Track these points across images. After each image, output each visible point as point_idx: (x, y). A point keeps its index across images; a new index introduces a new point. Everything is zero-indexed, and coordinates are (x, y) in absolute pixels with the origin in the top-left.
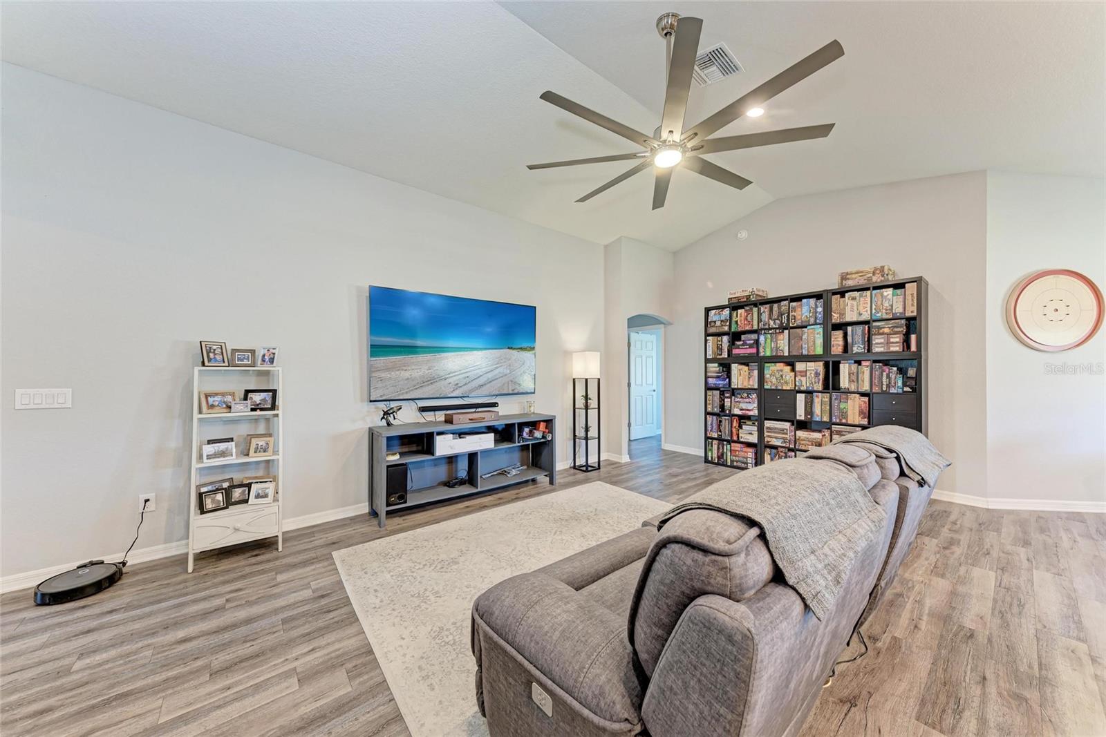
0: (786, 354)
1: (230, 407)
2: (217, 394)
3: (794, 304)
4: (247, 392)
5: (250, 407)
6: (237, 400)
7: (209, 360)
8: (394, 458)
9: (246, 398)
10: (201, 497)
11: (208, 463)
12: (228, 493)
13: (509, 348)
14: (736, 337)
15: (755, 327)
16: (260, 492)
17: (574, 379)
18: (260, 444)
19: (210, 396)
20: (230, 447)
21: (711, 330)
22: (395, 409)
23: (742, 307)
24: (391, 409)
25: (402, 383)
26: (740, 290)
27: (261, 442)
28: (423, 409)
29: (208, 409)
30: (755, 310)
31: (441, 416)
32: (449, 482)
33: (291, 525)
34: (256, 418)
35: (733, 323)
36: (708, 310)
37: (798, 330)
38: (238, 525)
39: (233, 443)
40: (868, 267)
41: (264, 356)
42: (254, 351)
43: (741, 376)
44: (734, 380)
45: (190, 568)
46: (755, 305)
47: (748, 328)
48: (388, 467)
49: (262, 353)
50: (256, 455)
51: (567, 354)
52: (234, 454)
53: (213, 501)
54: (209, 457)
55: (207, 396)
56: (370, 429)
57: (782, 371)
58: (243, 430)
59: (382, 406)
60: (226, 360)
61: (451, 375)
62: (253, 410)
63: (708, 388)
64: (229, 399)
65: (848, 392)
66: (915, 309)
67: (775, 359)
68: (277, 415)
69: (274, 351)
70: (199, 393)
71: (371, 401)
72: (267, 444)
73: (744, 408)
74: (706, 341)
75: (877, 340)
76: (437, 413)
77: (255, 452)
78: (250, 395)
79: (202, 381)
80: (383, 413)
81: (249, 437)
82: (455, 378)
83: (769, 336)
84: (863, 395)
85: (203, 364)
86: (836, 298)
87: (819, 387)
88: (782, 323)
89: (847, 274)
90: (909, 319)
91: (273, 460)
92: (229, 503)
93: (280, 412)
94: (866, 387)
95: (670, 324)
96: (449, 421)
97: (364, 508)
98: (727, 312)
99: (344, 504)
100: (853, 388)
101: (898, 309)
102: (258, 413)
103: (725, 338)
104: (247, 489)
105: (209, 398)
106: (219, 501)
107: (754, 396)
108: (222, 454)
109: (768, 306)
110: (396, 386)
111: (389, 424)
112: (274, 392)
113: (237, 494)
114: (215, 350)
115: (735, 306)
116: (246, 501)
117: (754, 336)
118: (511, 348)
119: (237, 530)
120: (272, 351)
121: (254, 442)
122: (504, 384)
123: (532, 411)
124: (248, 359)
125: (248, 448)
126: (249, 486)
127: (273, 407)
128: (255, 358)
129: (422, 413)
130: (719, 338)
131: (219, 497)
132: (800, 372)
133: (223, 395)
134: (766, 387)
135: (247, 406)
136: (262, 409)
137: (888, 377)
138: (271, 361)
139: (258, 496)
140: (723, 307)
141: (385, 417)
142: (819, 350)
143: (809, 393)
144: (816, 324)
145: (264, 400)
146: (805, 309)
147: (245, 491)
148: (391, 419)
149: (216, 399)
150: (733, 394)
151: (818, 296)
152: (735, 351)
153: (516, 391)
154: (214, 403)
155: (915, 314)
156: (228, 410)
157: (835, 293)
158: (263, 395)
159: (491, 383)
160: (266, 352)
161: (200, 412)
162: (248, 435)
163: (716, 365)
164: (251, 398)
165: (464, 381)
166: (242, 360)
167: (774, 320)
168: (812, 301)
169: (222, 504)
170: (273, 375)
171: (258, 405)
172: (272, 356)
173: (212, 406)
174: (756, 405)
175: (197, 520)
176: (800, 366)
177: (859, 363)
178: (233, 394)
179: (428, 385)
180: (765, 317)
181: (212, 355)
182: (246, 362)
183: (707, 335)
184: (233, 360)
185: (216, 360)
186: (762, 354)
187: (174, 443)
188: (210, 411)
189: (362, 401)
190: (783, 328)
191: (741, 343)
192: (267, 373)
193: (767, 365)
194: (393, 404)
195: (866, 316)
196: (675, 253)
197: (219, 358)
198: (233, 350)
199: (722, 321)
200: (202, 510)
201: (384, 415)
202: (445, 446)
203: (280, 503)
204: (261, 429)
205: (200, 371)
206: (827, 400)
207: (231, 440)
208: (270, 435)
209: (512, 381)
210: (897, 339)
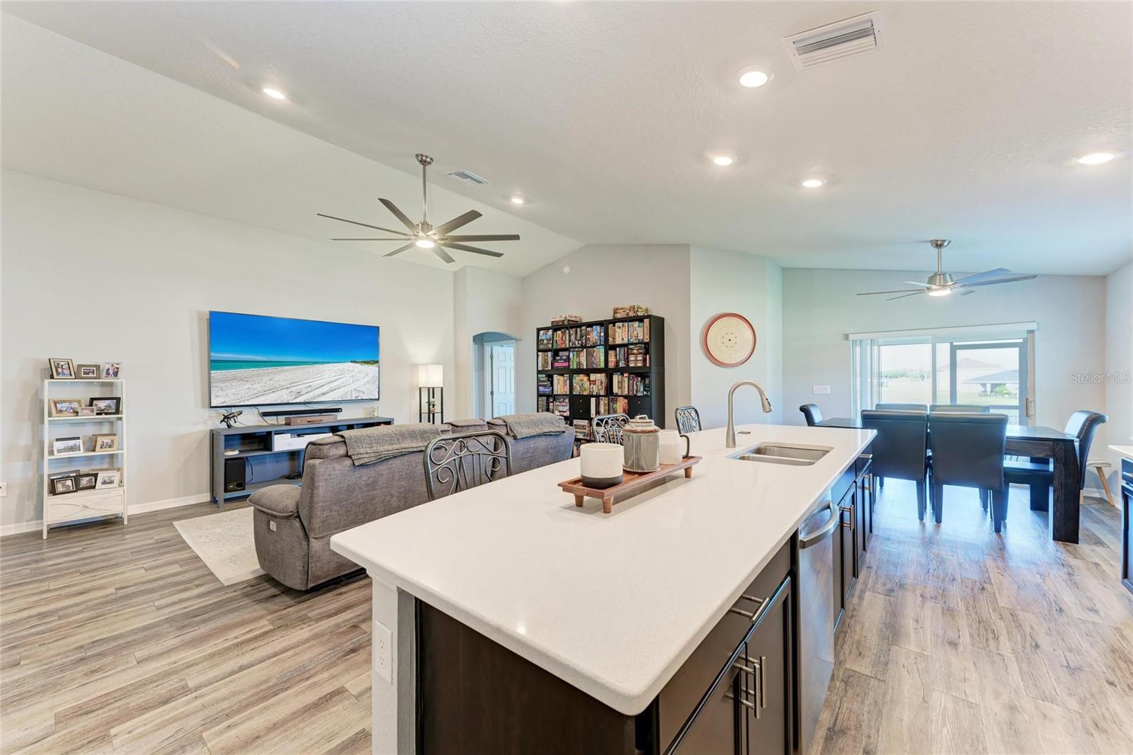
0: (585, 368)
1: (77, 412)
2: (64, 402)
3: (589, 329)
4: (92, 400)
5: (95, 412)
6: (83, 406)
7: (58, 374)
8: (234, 453)
9: (91, 405)
10: (52, 484)
11: (57, 455)
12: (77, 479)
13: (352, 362)
14: (556, 353)
15: (567, 346)
16: (106, 479)
17: (420, 388)
18: (106, 441)
19: (59, 403)
20: (78, 444)
21: (541, 347)
22: (236, 414)
23: (559, 329)
24: (231, 414)
25: (243, 392)
26: (560, 315)
27: (107, 440)
28: (265, 414)
29: (57, 413)
30: (567, 332)
31: (282, 419)
32: (290, 475)
33: (134, 510)
34: (101, 421)
35: (555, 341)
36: (539, 330)
37: (591, 349)
38: (88, 504)
39: (81, 441)
40: (627, 305)
41: (108, 370)
42: (99, 366)
43: (560, 385)
44: (555, 388)
45: (45, 536)
46: (567, 328)
47: (563, 346)
48: (226, 460)
49: (106, 368)
50: (102, 450)
51: (414, 366)
52: (82, 449)
53: (64, 485)
54: (59, 451)
55: (55, 403)
56: (211, 431)
57: (582, 380)
58: (89, 431)
59: (224, 411)
60: (73, 373)
61: (293, 385)
62: (98, 414)
63: (539, 395)
64: (75, 405)
65: (617, 395)
66: (648, 337)
67: (579, 371)
68: (120, 419)
69: (117, 366)
70: (49, 400)
71: (211, 407)
72: (112, 441)
73: (561, 410)
74: (538, 355)
75: (632, 358)
76: (279, 417)
77: (101, 448)
78: (95, 402)
79: (50, 391)
80: (223, 417)
81: (94, 437)
82: (298, 387)
83: (575, 353)
84: (625, 397)
85: (52, 377)
86: (611, 325)
87: (602, 393)
88: (582, 343)
89: (617, 309)
90: (646, 344)
91: (117, 454)
92: (78, 488)
93: (124, 416)
94: (626, 392)
95: (520, 340)
96: (288, 424)
97: (206, 497)
98: (550, 332)
99: (187, 494)
100: (620, 394)
101: (641, 337)
102: (104, 416)
103: (550, 354)
104: (94, 478)
105: (58, 405)
106: (69, 486)
107: (567, 400)
108: (72, 449)
109: (574, 329)
110: (236, 394)
111: (229, 426)
112: (118, 400)
113: (84, 481)
114: (62, 366)
115: (556, 327)
116: (94, 487)
117: (566, 353)
118: (355, 362)
119: (85, 507)
120: (115, 366)
121: (100, 440)
122: (347, 392)
123: (376, 415)
124: (93, 372)
125: (93, 445)
126: (96, 476)
127: (117, 411)
128: (99, 373)
129: (264, 417)
130: (546, 354)
131: (69, 483)
132: (593, 381)
133: (70, 402)
134: (574, 393)
135: (93, 411)
136: (106, 414)
137: (637, 385)
138: (116, 374)
139: (104, 483)
140: (547, 329)
141: (226, 420)
142: (602, 365)
143: (598, 397)
144: (600, 345)
145: (109, 406)
146: (595, 333)
147: (92, 479)
148: (232, 422)
149: (64, 405)
150: (554, 400)
151: (601, 324)
152: (556, 365)
153: (359, 398)
154: (62, 409)
155: (648, 341)
156: (76, 414)
157: (610, 323)
158: (107, 402)
159: (334, 392)
160: (110, 366)
161: (50, 415)
162: (94, 435)
163: (544, 376)
164: (96, 405)
165: (306, 390)
166: (88, 374)
167: (578, 341)
168: (598, 327)
169: (71, 488)
170: (116, 386)
171: (102, 410)
172: (116, 370)
173: (61, 411)
174: (568, 408)
175: (49, 500)
176: (593, 377)
177: (622, 374)
178: (79, 402)
179: (270, 393)
180: (573, 338)
181: (60, 370)
182: (91, 375)
183: (539, 351)
184: (80, 373)
185: (64, 374)
186: (571, 367)
187: (25, 440)
188: (59, 415)
189: (203, 407)
190: (583, 347)
191: (559, 358)
192: (111, 384)
193: (575, 376)
194: (234, 410)
195: (626, 341)
196: (523, 279)
197: (67, 372)
198: (79, 365)
199: (548, 340)
200: (53, 491)
201: (224, 418)
202: (282, 443)
203: (125, 487)
204: (106, 429)
205: (49, 383)
206: (607, 402)
207: (78, 438)
208: (115, 435)
209: (355, 390)
210: (640, 358)
